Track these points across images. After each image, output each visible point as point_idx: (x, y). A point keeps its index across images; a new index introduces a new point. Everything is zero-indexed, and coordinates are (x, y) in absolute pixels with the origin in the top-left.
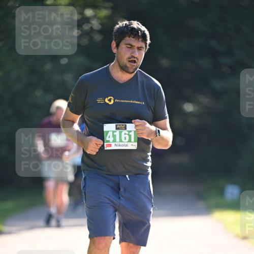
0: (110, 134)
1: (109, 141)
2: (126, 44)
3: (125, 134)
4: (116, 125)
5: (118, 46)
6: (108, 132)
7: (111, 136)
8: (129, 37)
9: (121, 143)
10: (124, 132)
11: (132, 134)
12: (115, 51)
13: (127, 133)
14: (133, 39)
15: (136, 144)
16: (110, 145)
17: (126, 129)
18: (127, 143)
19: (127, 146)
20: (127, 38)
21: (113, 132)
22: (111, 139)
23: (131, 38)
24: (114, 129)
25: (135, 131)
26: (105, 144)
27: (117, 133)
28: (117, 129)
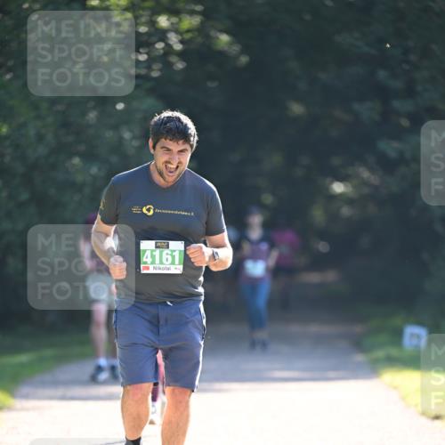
0: (148, 253)
1: (146, 263)
2: (162, 148)
3: (167, 254)
4: (156, 243)
6: (145, 251)
7: (149, 256)
9: (161, 266)
10: (166, 251)
11: (177, 254)
12: (152, 151)
13: (170, 253)
15: (181, 267)
16: (148, 268)
17: (168, 248)
18: (169, 266)
19: (169, 269)
20: (163, 140)
21: (152, 251)
22: (149, 260)
24: (153, 248)
25: (180, 251)
26: (142, 266)
27: (157, 252)
28: (157, 247)
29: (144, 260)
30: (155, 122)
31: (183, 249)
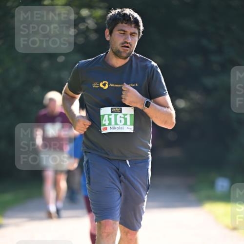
0: (106, 117)
1: (105, 125)
3: (120, 117)
5: (111, 33)
6: (104, 115)
7: (107, 119)
8: (122, 23)
9: (116, 126)
10: (119, 115)
11: (128, 117)
12: (108, 38)
13: (123, 116)
14: (126, 25)
15: (132, 127)
16: (106, 129)
17: (121, 112)
18: (122, 126)
19: (122, 128)
20: (120, 24)
21: (109, 115)
22: (107, 123)
23: (124, 24)
24: (110, 112)
25: (130, 115)
26: (102, 127)
27: (113, 116)
28: (112, 112)
29: (104, 122)
30: (111, 16)
31: (133, 113)
